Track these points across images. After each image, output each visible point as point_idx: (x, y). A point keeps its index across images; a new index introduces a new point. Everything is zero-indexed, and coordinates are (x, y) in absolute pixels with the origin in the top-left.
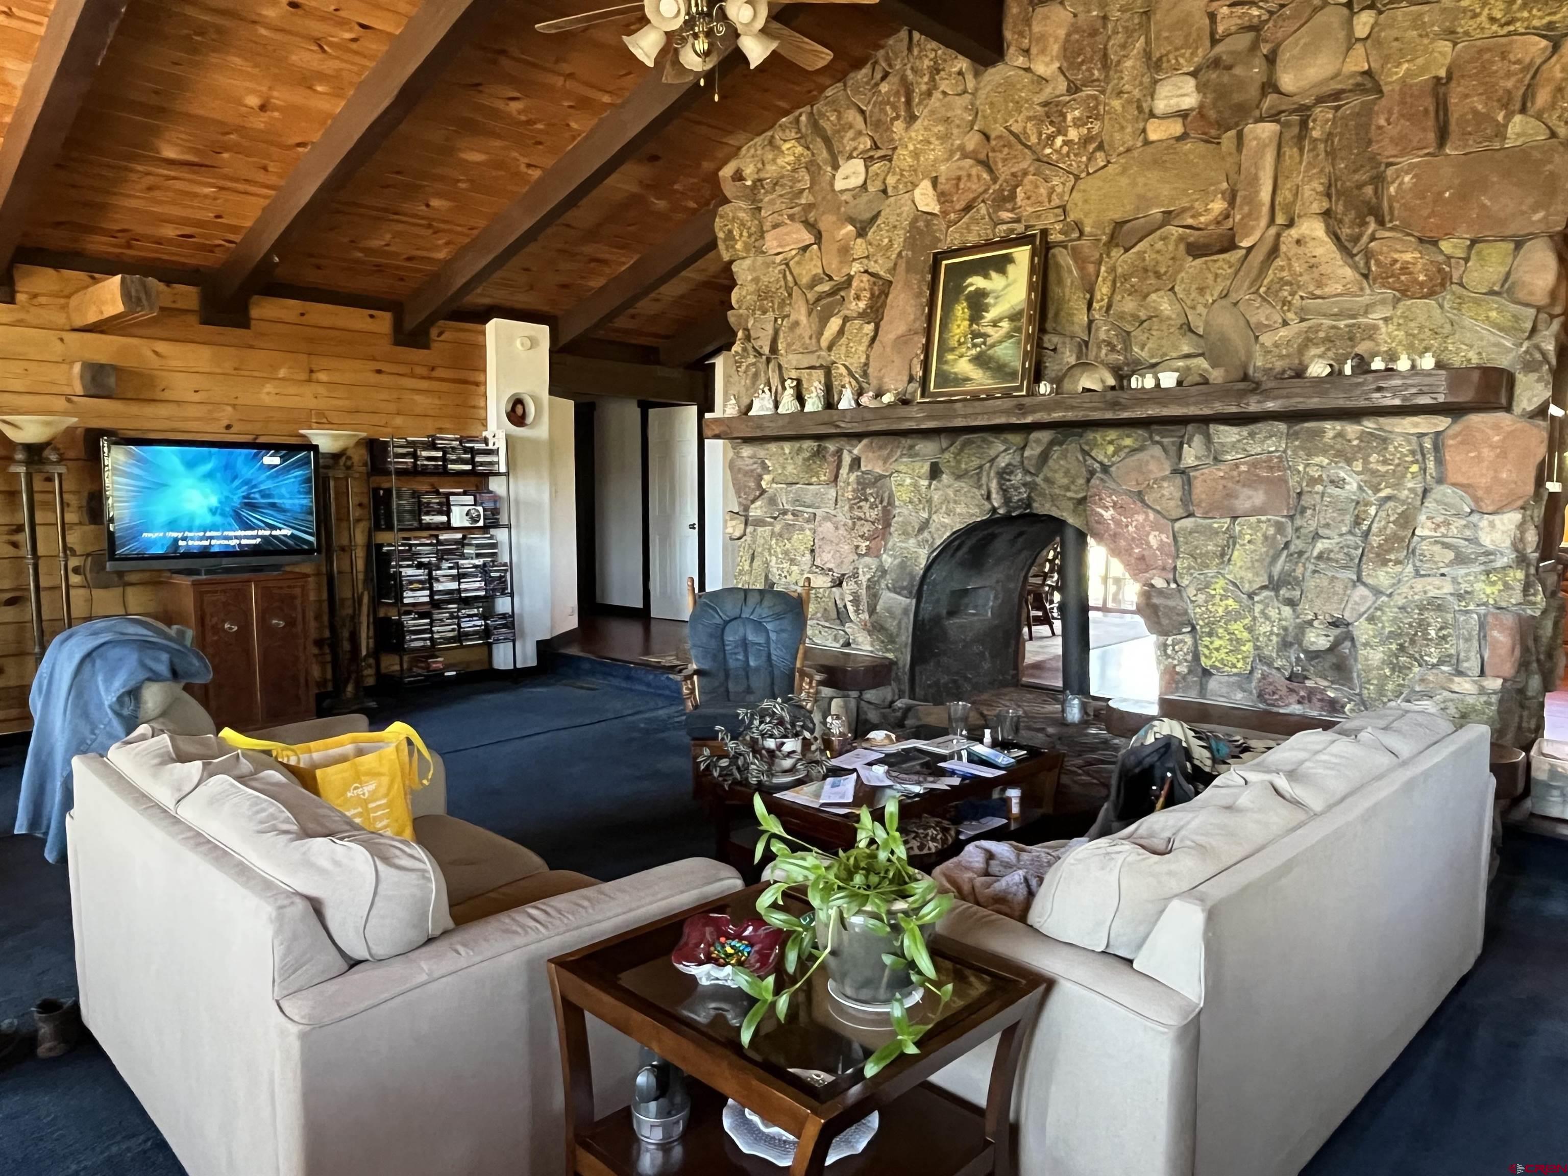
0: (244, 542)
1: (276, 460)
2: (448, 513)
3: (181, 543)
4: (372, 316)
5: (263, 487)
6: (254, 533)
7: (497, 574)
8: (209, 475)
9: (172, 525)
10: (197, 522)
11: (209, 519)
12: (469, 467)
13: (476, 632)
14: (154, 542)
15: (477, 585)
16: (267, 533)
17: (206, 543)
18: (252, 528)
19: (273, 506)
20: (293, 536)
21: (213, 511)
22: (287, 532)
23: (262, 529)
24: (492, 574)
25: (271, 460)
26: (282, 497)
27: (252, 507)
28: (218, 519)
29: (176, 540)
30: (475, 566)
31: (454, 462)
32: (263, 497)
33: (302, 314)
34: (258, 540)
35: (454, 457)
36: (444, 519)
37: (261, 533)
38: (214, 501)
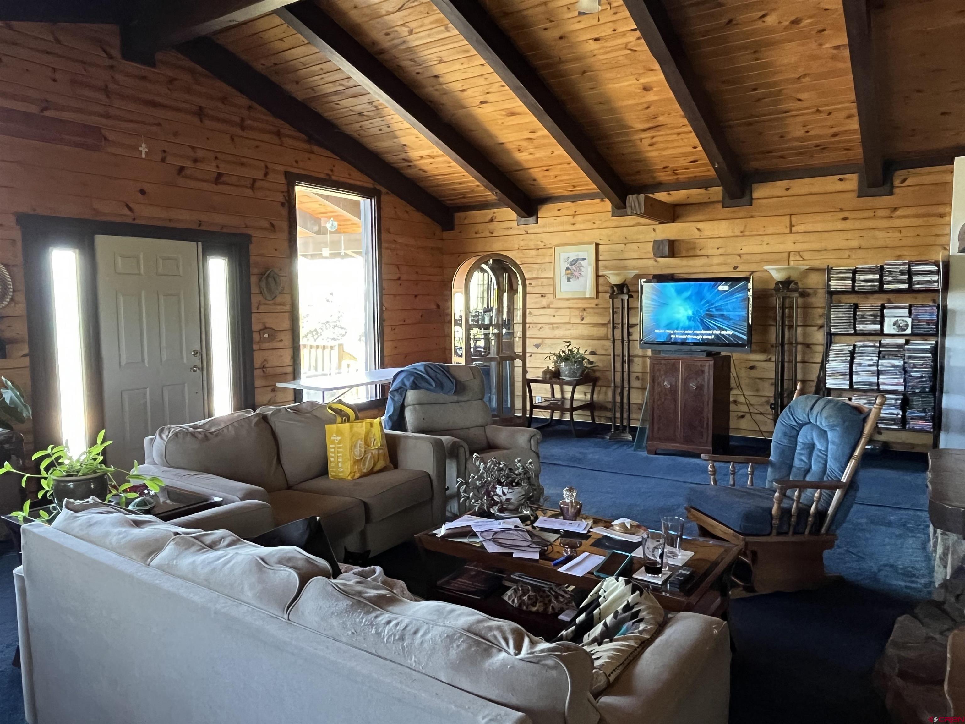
0: (705, 337)
1: (726, 288)
2: (882, 323)
3: (673, 336)
4: (841, 180)
5: (718, 304)
6: (711, 332)
7: (919, 375)
8: (689, 298)
9: (669, 326)
10: (681, 325)
11: (687, 323)
12: (906, 286)
13: (893, 419)
14: (659, 335)
15: (896, 381)
16: (718, 332)
17: (684, 337)
18: (708, 329)
19: (722, 316)
20: (733, 336)
21: (689, 318)
22: (730, 332)
23: (714, 329)
24: (913, 374)
25: (723, 287)
26: (728, 311)
27: (711, 316)
28: (692, 323)
29: (670, 334)
30: (895, 366)
31: (889, 282)
32: (717, 310)
33: (787, 189)
34: (713, 337)
35: (890, 279)
36: (878, 327)
37: (715, 332)
38: (690, 313)
